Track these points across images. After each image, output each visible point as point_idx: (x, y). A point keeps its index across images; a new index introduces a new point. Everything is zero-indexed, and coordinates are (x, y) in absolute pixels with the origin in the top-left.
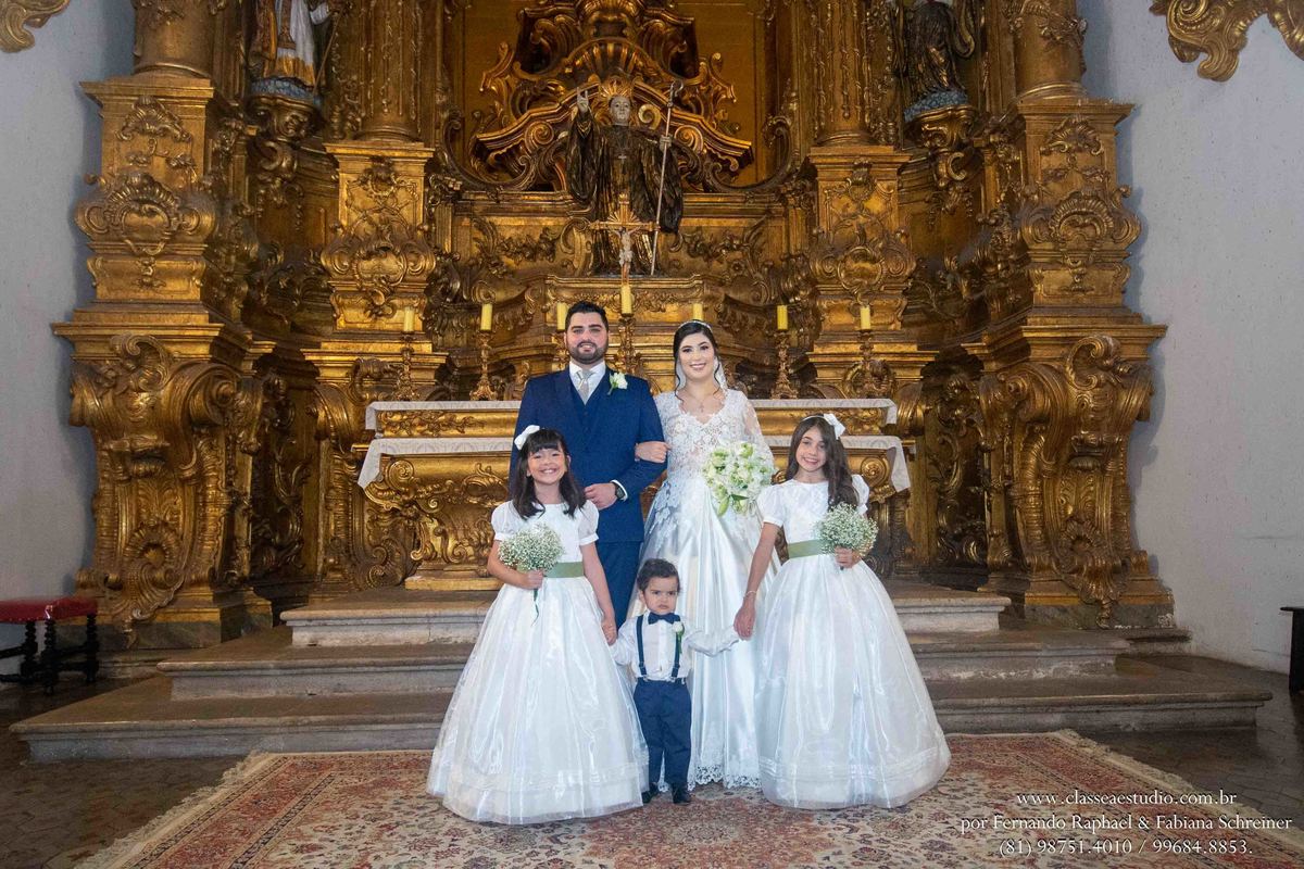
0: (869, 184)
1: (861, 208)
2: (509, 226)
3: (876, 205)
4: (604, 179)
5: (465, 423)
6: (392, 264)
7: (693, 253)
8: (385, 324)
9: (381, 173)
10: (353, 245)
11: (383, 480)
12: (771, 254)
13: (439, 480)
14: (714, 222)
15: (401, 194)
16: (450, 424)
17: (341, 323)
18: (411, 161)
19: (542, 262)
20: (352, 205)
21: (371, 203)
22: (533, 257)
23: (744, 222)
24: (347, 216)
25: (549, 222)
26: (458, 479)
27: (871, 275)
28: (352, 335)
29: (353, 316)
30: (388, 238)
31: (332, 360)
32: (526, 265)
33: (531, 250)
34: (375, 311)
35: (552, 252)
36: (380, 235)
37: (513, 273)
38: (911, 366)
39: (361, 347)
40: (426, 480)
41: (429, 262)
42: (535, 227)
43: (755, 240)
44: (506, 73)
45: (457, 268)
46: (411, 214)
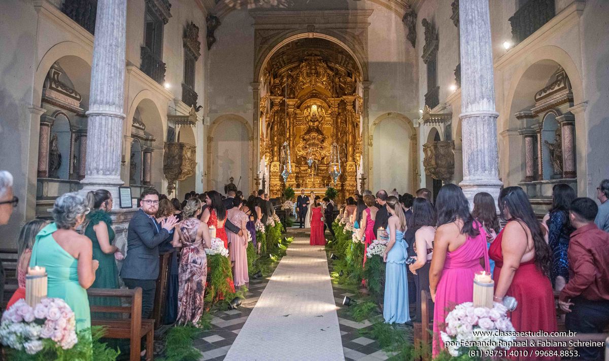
2: (302, 168)
4: (311, 166)
6: (292, 174)
7: (321, 171)
14: (323, 168)
15: (293, 168)
18: (294, 165)
22: (305, 171)
28: (288, 181)
30: (292, 172)
32: (303, 172)
39: (290, 183)
41: (295, 175)
42: (305, 168)
43: (327, 170)
44: (301, 144)
45: (297, 173)
46: (294, 170)
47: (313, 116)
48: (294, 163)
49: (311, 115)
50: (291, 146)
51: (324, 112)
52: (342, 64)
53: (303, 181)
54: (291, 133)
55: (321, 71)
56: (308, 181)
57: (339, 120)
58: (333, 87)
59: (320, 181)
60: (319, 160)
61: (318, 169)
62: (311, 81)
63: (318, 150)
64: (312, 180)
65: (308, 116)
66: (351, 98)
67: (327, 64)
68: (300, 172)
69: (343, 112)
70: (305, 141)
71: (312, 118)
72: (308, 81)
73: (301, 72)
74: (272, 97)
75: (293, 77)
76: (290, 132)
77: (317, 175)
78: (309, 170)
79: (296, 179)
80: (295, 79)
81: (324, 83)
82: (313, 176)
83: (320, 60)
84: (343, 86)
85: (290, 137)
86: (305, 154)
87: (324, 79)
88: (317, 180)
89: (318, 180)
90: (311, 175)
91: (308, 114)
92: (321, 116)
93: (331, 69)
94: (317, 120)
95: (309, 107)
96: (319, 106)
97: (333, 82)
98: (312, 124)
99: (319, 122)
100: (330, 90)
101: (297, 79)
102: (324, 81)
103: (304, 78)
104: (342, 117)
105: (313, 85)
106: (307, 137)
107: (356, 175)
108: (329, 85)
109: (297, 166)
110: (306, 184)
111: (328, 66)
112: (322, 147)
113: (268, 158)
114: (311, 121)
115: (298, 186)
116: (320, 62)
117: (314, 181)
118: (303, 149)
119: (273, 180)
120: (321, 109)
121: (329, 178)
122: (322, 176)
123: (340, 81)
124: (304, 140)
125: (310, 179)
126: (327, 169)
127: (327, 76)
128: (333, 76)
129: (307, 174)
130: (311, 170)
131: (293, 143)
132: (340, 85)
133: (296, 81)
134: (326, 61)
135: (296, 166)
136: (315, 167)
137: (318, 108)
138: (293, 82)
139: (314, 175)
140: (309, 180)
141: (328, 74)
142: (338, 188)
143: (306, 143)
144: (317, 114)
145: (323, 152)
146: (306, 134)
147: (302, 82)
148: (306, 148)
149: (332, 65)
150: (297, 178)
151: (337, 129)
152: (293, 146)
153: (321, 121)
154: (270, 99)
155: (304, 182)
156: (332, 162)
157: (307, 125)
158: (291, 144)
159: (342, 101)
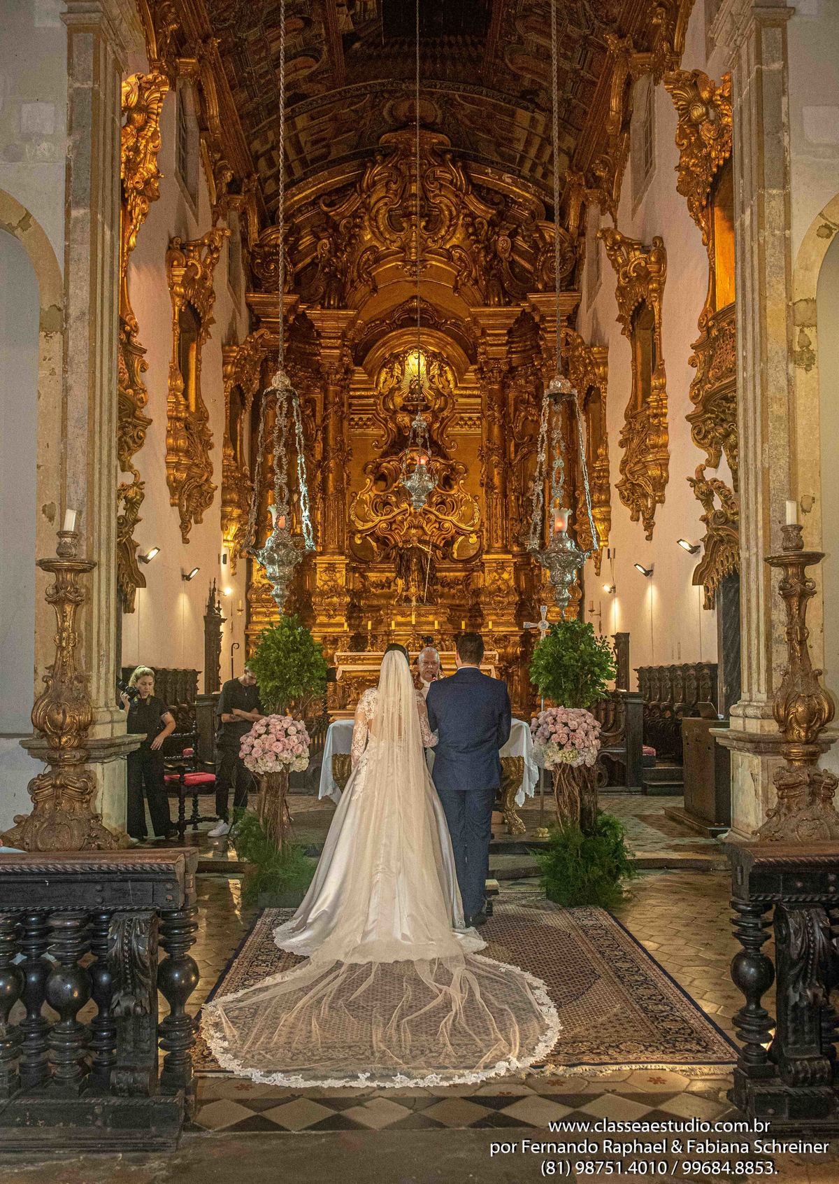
0: (503, 568)
1: (500, 578)
2: (373, 576)
3: (506, 576)
4: (408, 568)
5: (364, 659)
6: (335, 599)
7: (443, 586)
8: (332, 621)
9: (331, 568)
10: (322, 594)
11: (342, 678)
12: (472, 587)
13: (358, 677)
14: (452, 574)
15: (338, 575)
16: (359, 659)
17: (318, 621)
18: (340, 561)
19: (386, 590)
20: (321, 579)
21: (327, 578)
22: (382, 588)
23: (463, 574)
24: (319, 583)
25: (388, 574)
26: (363, 677)
27: (503, 603)
28: (323, 625)
29: (322, 619)
30: (335, 591)
31: (317, 635)
32: (379, 591)
33: (381, 585)
34: (330, 617)
35: (389, 587)
36: (331, 591)
37: (375, 594)
38: (516, 635)
39: (326, 630)
40: (354, 678)
41: (348, 599)
42: (383, 577)
43: (467, 581)
44: (369, 491)
45: (355, 594)
46: (341, 581)
47: (412, 391)
48: (342, 554)
49: (406, 390)
50: (331, 489)
51: (450, 377)
52: (526, 171)
53: (378, 622)
54: (331, 442)
55: (444, 201)
56: (398, 624)
57: (512, 395)
58: (487, 270)
59: (440, 624)
60: (436, 547)
61: (434, 580)
62: (404, 249)
63: (433, 510)
64: (413, 619)
65: (392, 391)
66: (558, 301)
67: (465, 169)
68: (366, 590)
69: (527, 360)
70: (382, 484)
71: (407, 399)
72: (394, 248)
73: (368, 209)
74: (256, 297)
75: (335, 227)
76: (325, 440)
77: (431, 600)
78: (400, 582)
79: (349, 618)
80: (345, 238)
81: (456, 254)
82: (414, 603)
83: (438, 154)
84: (527, 266)
85: (325, 458)
86: (384, 525)
87: (454, 241)
88: (431, 618)
89: (435, 623)
90: (408, 600)
91: (392, 383)
92: (439, 394)
93: (484, 193)
94: (427, 408)
95: (400, 358)
96: (434, 355)
97: (487, 249)
98: (407, 419)
99: (435, 415)
100: (476, 282)
101: (353, 237)
102: (454, 247)
103: (378, 235)
104: (522, 382)
105: (414, 264)
106: (388, 465)
107: (581, 601)
108: (475, 261)
109: (354, 570)
110: (388, 634)
111: (469, 180)
112: (443, 503)
113: (233, 529)
114: (404, 409)
115: (358, 642)
116: (443, 164)
117: (419, 623)
118: (376, 510)
119: (260, 618)
120: (441, 368)
121: (476, 614)
122: (452, 607)
123: (514, 248)
124: (380, 477)
125: (403, 615)
126: (467, 577)
127: (467, 226)
128: (491, 223)
129: (391, 596)
130: (407, 583)
131: (339, 479)
132: (512, 263)
133: (350, 243)
134: (465, 156)
135: (350, 569)
136: (421, 570)
137: (429, 365)
138: (336, 249)
139: (420, 599)
140: (400, 619)
141: (471, 214)
142: (510, 650)
143: (388, 487)
144: (427, 385)
145: (451, 520)
146: (384, 455)
147: (373, 249)
148: (386, 503)
149: (488, 177)
150: (353, 612)
151: (502, 427)
152: (341, 492)
153: (441, 410)
154: (249, 305)
155: (382, 629)
156: (488, 552)
157: (391, 425)
158: (331, 484)
159: (524, 318)
